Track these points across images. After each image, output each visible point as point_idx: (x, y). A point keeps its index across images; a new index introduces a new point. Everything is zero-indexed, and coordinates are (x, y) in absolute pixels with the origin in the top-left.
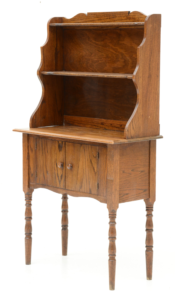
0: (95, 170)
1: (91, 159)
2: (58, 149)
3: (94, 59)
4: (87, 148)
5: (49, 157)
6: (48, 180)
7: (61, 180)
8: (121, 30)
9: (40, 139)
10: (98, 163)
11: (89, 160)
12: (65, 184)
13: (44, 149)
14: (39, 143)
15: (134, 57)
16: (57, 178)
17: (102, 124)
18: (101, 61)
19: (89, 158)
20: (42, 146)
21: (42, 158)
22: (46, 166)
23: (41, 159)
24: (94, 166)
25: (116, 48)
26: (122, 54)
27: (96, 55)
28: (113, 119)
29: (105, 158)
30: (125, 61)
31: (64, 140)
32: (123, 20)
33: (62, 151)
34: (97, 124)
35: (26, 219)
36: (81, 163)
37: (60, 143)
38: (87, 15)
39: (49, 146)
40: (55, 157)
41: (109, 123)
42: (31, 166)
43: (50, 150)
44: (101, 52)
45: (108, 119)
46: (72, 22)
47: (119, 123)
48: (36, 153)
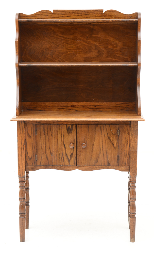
0: (115, 145)
1: (109, 136)
2: (66, 132)
3: (61, 50)
4: (105, 127)
5: (54, 140)
6: (53, 161)
7: (70, 159)
8: (94, 25)
9: (42, 125)
10: (118, 138)
11: (107, 138)
12: (76, 162)
13: (48, 133)
14: (40, 129)
15: (110, 48)
16: (65, 158)
17: (72, 106)
18: (69, 52)
19: (107, 136)
20: (44, 132)
21: (44, 142)
22: (50, 149)
23: (42, 143)
24: (113, 142)
25: (88, 40)
26: (96, 46)
27: (63, 47)
28: (85, 102)
29: (126, 134)
30: (99, 52)
31: (74, 123)
32: (98, 17)
33: (72, 133)
34: (65, 107)
35: (20, 199)
36: (96, 142)
37: (69, 127)
38: (53, 12)
39: (53, 131)
40: (63, 139)
41: (81, 105)
42: (28, 151)
43: (55, 134)
44: (70, 44)
45: (80, 102)
46: (33, 17)
47: (93, 105)
48: (36, 138)
